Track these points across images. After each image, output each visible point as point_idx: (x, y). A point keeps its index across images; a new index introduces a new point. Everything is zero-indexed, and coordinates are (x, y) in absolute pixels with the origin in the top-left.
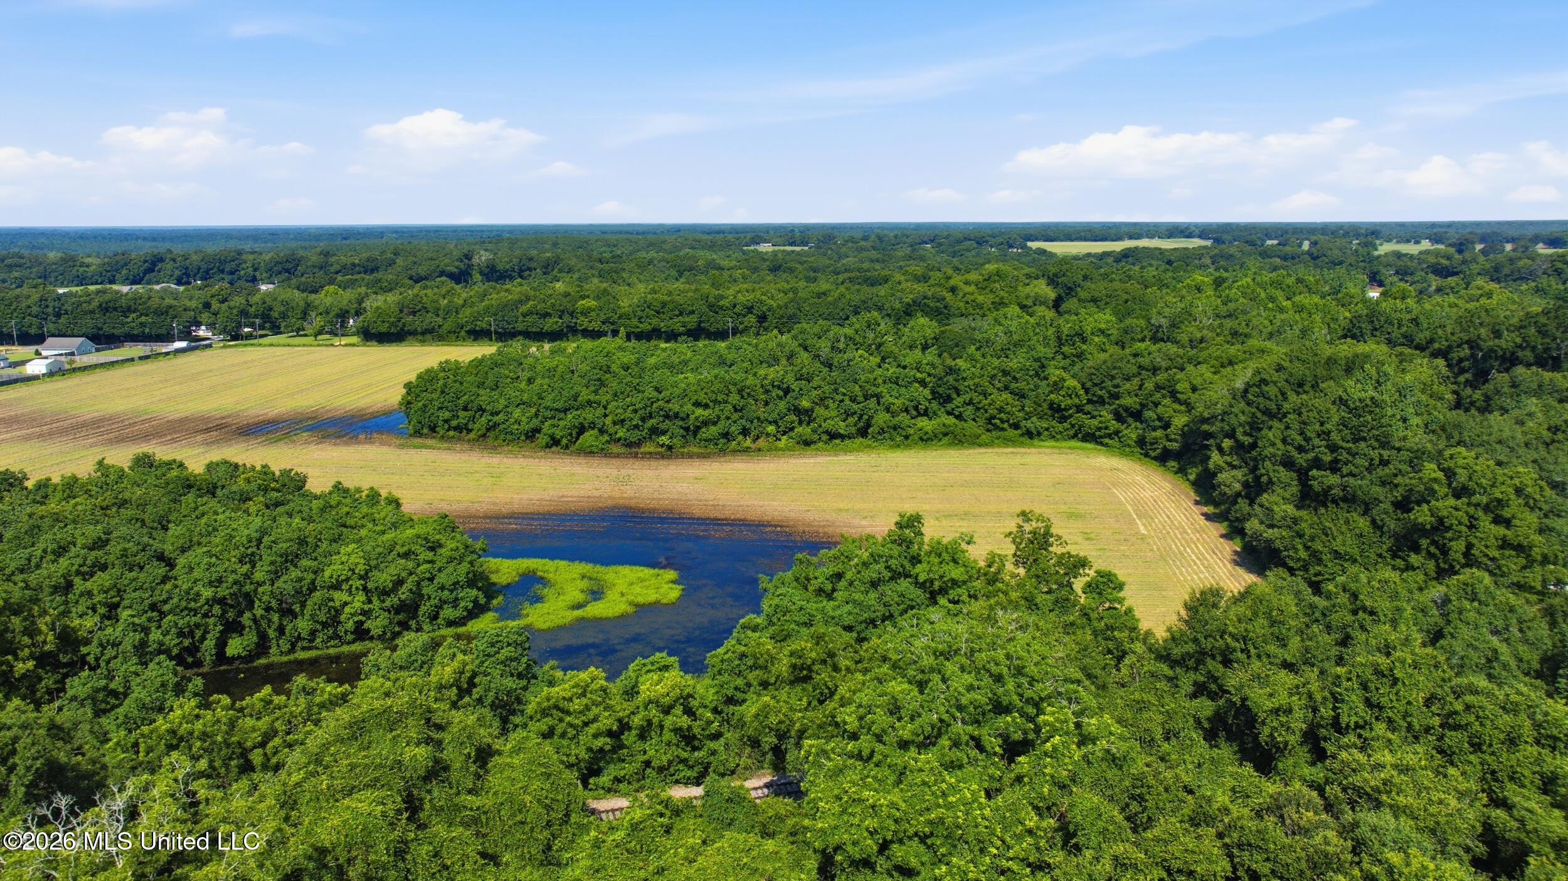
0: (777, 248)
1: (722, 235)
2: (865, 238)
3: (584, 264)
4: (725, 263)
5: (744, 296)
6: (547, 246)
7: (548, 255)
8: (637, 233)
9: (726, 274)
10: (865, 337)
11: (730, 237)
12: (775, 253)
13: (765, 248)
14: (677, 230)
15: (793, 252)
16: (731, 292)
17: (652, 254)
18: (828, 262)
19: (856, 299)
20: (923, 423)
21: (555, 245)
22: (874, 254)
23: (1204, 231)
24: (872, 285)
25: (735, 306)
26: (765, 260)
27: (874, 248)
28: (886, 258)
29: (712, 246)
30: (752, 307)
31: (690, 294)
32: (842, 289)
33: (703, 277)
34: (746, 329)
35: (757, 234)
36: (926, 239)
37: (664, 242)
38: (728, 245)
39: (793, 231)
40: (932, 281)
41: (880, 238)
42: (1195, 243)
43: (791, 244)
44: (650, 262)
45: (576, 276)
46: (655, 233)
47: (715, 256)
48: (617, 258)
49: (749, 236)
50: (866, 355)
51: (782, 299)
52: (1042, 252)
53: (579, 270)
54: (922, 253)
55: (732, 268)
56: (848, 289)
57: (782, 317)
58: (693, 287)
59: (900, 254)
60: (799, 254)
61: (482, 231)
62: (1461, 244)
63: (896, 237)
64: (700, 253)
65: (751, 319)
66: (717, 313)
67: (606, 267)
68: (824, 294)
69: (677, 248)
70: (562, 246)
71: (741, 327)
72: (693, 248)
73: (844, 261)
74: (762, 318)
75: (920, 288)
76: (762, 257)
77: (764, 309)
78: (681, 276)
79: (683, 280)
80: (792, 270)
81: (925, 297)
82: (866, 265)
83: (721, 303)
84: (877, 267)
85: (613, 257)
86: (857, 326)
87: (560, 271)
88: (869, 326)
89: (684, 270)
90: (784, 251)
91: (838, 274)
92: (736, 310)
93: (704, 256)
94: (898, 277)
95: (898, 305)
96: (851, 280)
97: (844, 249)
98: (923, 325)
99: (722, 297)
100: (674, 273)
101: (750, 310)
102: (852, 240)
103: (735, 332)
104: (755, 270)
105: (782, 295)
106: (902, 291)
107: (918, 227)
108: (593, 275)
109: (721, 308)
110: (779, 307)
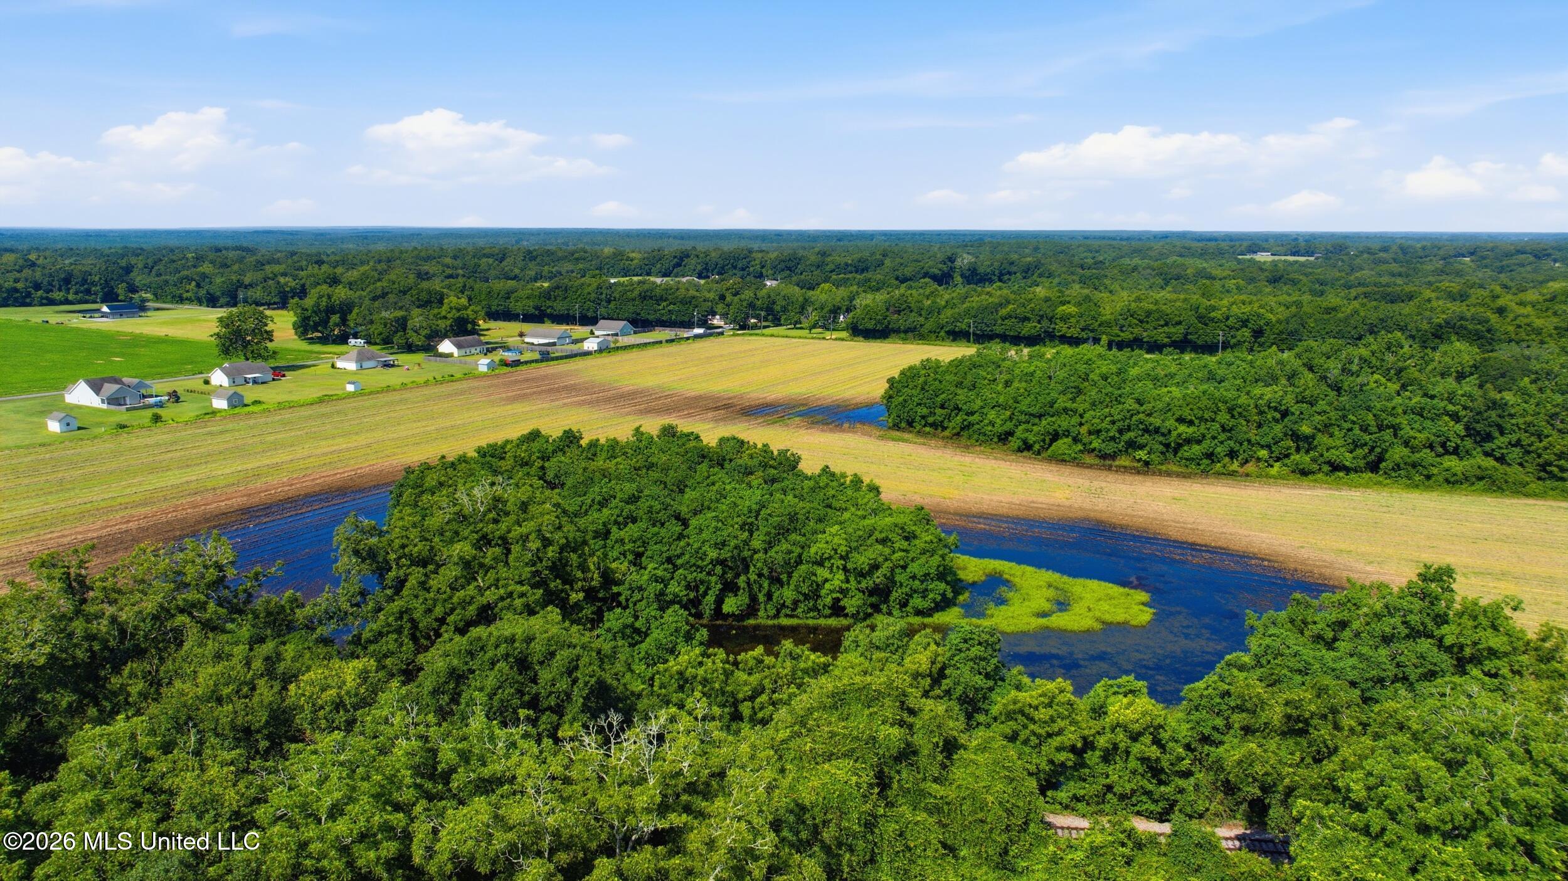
0: (1276, 258)
1: (1213, 244)
2: (1385, 249)
3: (1064, 269)
4: (1217, 272)
5: (1239, 308)
6: (1027, 251)
7: (1029, 259)
8: (1121, 239)
9: (1218, 284)
10: (1383, 360)
11: (1223, 245)
12: (1274, 264)
13: (1263, 257)
14: (1165, 236)
15: (1296, 262)
16: (1225, 302)
17: (1136, 261)
18: (1338, 274)
19: (1373, 317)
20: (1451, 462)
21: (1036, 249)
22: (1395, 267)
24: (1392, 302)
25: (1227, 319)
26: (1261, 269)
27: (1395, 260)
28: (1411, 272)
29: (1203, 254)
30: (1247, 320)
31: (1178, 304)
32: (1356, 304)
33: (1190, 287)
34: (1239, 344)
35: (1255, 243)
36: (1464, 251)
37: (1150, 248)
38: (1221, 253)
39: (1296, 239)
40: (1472, 300)
41: (1404, 250)
43: (1293, 254)
44: (1135, 269)
45: (1056, 280)
46: (1140, 239)
47: (1205, 265)
48: (1099, 264)
49: (1245, 244)
50: (1383, 380)
51: (1282, 313)
53: (1059, 275)
54: (1457, 266)
55: (1225, 278)
56: (1363, 305)
57: (1282, 332)
58: (1182, 296)
59: (1429, 267)
60: (1303, 265)
61: (965, 235)
63: (1424, 248)
64: (1189, 261)
65: (1246, 333)
66: (1206, 325)
67: (1087, 273)
68: (1334, 309)
69: (1162, 255)
70: (1042, 251)
71: (1233, 341)
72: (1181, 256)
73: (1358, 275)
74: (1258, 333)
75: (1456, 308)
76: (1261, 267)
77: (1262, 323)
78: (1166, 285)
79: (1169, 288)
80: (1294, 282)
81: (1462, 318)
82: (1385, 280)
83: (1213, 314)
84: (1399, 281)
85: (1095, 264)
86: (1374, 347)
87: (1040, 276)
88: (1389, 348)
89: (1169, 278)
90: (1285, 261)
91: (1350, 288)
92: (1229, 323)
93: (1194, 264)
94: (1428, 293)
95: (1425, 326)
96: (1366, 295)
97: (1358, 261)
98: (1462, 352)
99: (1214, 308)
100: (1160, 281)
101: (1245, 323)
102: (1369, 251)
103: (1226, 346)
104: (1252, 280)
105: (1282, 308)
106: (1432, 310)
107: (1454, 238)
108: (1074, 281)
109: (1212, 320)
110: (1279, 322)
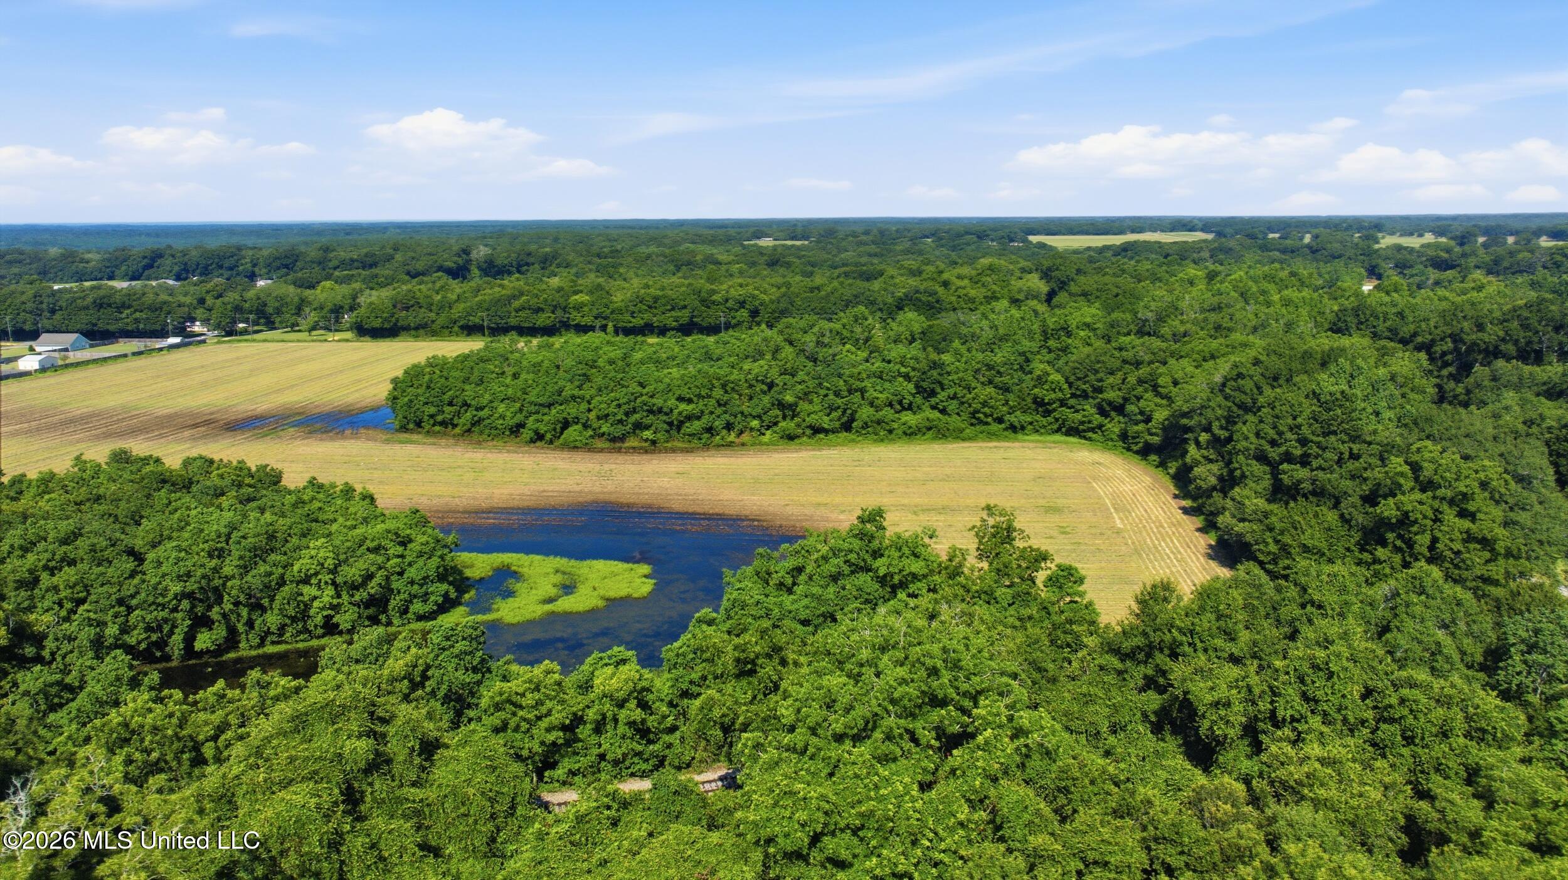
0: (777, 243)
1: (724, 230)
2: (867, 233)
3: (581, 259)
4: (720, 258)
5: (736, 290)
6: (548, 241)
7: (547, 249)
8: (641, 228)
9: (723, 268)
10: (852, 332)
11: (732, 232)
12: (775, 248)
13: (766, 242)
14: (680, 224)
15: (793, 246)
16: (724, 287)
17: (653, 249)
18: (826, 256)
19: (848, 293)
20: (908, 417)
21: (556, 240)
22: (873, 248)
23: (1207, 225)
24: (868, 280)
25: (727, 300)
26: (761, 254)
27: (873, 242)
28: (885, 252)
29: (712, 241)
30: (744, 302)
31: (684, 289)
32: (835, 284)
33: (700, 272)
34: (739, 324)
35: (759, 228)
36: (926, 233)
37: (665, 237)
38: (729, 240)
39: (795, 225)
40: (924, 276)
41: (882, 233)
42: (1199, 236)
43: (792, 239)
44: (648, 257)
45: (573, 270)
46: (657, 228)
47: (715, 251)
48: (615, 253)
49: (752, 230)
50: (853, 349)
51: (774, 293)
52: (1042, 246)
53: (577, 265)
54: (922, 247)
55: (729, 263)
56: (842, 283)
57: (775, 311)
58: (686, 282)
59: (899, 248)
60: (798, 248)
61: (486, 226)
62: (1463, 237)
63: (897, 231)
64: (701, 247)
65: (744, 314)
66: (709, 307)
67: (603, 261)
68: (818, 288)
69: (677, 243)
70: (561, 241)
71: (733, 322)
72: (693, 243)
73: (843, 256)
74: (754, 313)
75: (913, 282)
76: (761, 252)
77: (757, 303)
78: (678, 271)
79: (680, 274)
80: (788, 265)
81: (917, 292)
82: (864, 260)
83: (714, 297)
84: (875, 261)
85: (612, 252)
86: (845, 321)
87: (558, 266)
88: (856, 321)
89: (681, 264)
90: (783, 245)
91: (836, 268)
92: (728, 305)
93: (704, 250)
94: (891, 271)
95: (890, 300)
96: (847, 275)
97: (844, 243)
98: (912, 320)
99: (714, 292)
100: (672, 268)
101: (742, 304)
102: (854, 235)
103: (728, 326)
104: (753, 264)
105: (774, 289)
106: (895, 285)
107: (922, 221)
108: (591, 270)
109: (713, 302)
110: (772, 302)
